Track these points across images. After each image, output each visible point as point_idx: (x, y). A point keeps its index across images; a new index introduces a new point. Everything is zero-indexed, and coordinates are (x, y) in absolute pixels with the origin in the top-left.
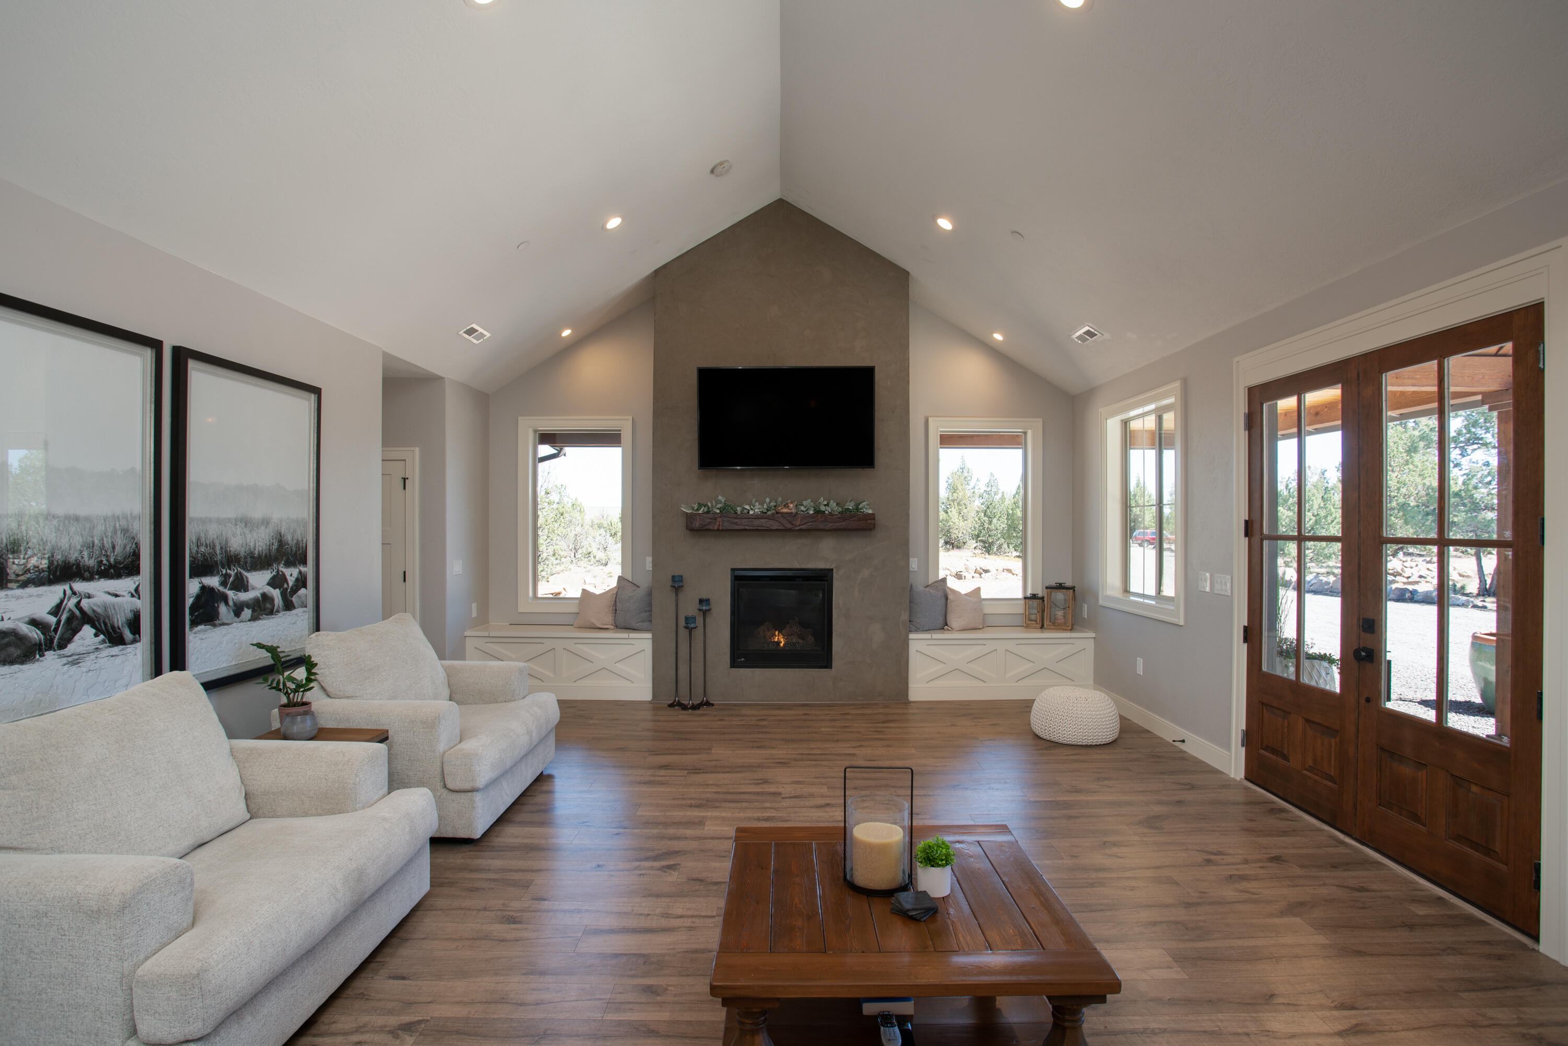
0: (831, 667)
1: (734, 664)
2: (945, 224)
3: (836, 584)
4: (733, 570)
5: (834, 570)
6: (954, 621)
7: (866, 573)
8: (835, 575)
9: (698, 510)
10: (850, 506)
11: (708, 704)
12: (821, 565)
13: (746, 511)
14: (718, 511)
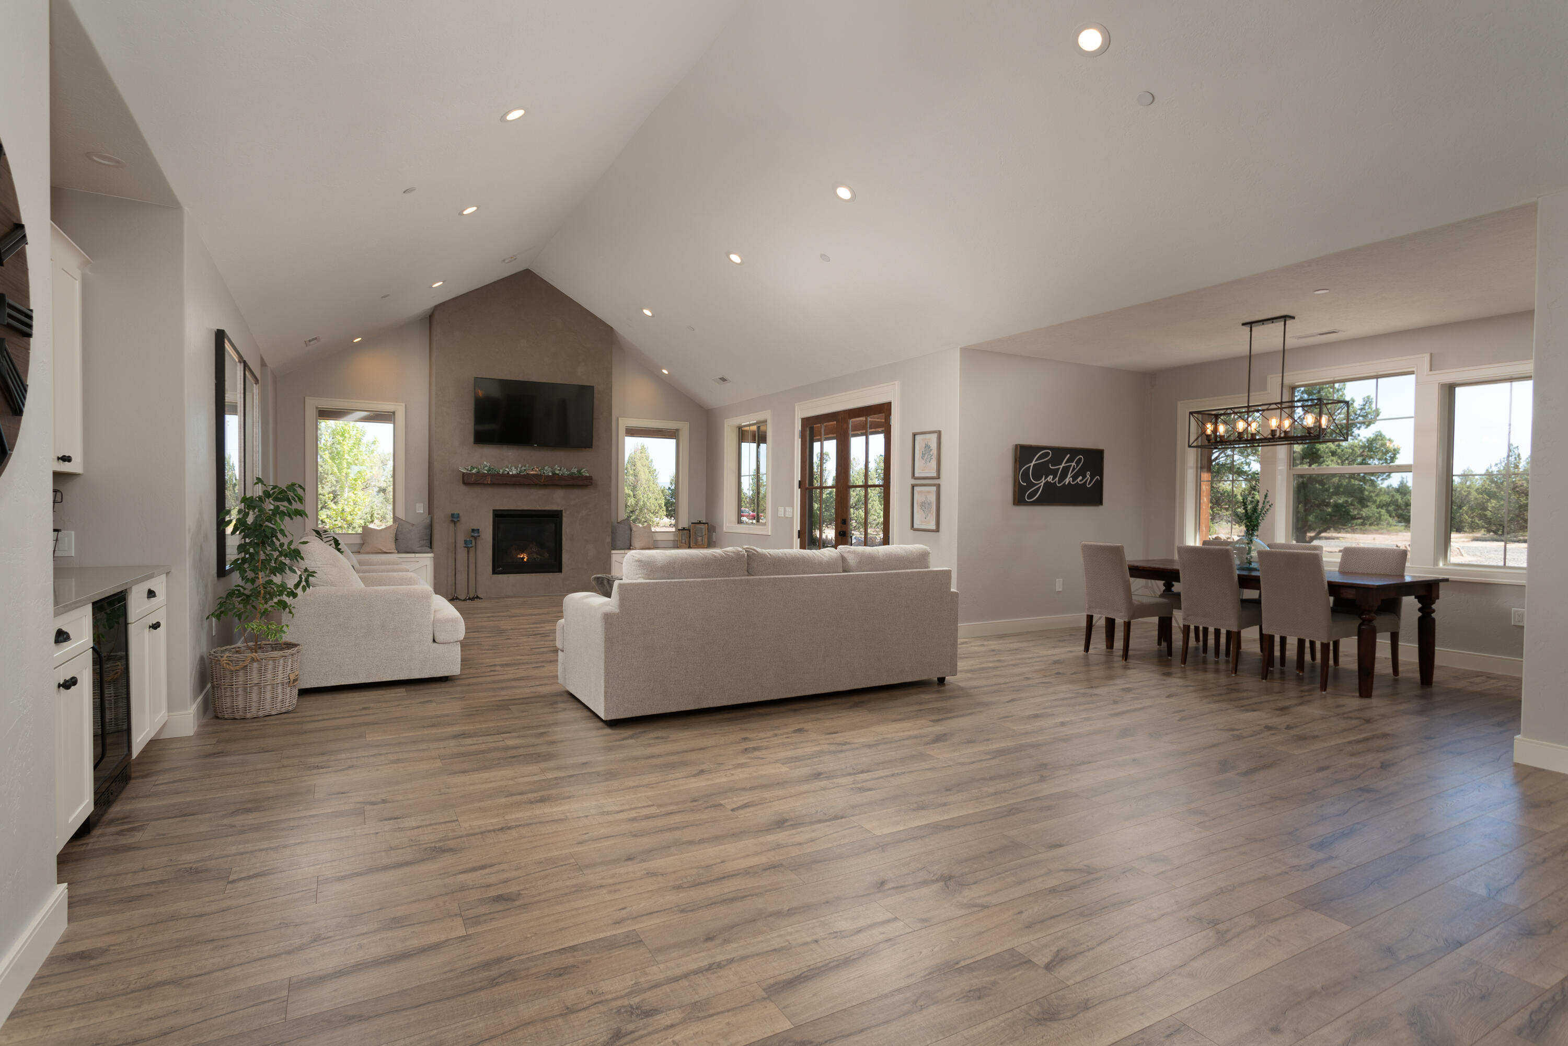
0: (561, 572)
1: (495, 572)
2: (648, 312)
3: (564, 519)
4: (494, 511)
5: (563, 511)
6: (636, 542)
7: (584, 513)
8: (564, 514)
9: (470, 471)
10: (575, 470)
11: (477, 597)
12: (555, 508)
13: (506, 472)
14: (486, 472)
